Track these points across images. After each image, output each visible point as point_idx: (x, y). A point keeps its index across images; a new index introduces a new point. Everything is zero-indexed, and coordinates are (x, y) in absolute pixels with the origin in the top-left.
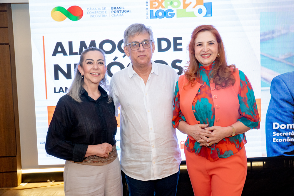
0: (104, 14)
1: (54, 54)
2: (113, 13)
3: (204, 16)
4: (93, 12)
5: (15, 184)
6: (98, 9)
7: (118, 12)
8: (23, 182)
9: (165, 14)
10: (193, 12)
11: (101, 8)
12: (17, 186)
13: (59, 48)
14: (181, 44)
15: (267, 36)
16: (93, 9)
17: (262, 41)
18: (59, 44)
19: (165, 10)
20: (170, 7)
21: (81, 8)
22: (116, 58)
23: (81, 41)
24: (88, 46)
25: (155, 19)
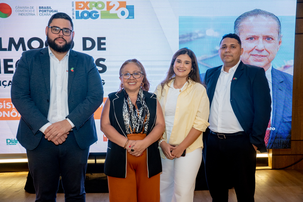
0: (32, 13)
2: (41, 12)
3: (126, 18)
4: (21, 10)
6: (26, 7)
7: (45, 11)
9: (90, 15)
10: (116, 14)
11: (29, 7)
14: (104, 44)
15: (185, 39)
16: (21, 7)
19: (90, 11)
20: (94, 9)
21: (10, 5)
23: (10, 38)
24: (17, 43)
25: (81, 20)
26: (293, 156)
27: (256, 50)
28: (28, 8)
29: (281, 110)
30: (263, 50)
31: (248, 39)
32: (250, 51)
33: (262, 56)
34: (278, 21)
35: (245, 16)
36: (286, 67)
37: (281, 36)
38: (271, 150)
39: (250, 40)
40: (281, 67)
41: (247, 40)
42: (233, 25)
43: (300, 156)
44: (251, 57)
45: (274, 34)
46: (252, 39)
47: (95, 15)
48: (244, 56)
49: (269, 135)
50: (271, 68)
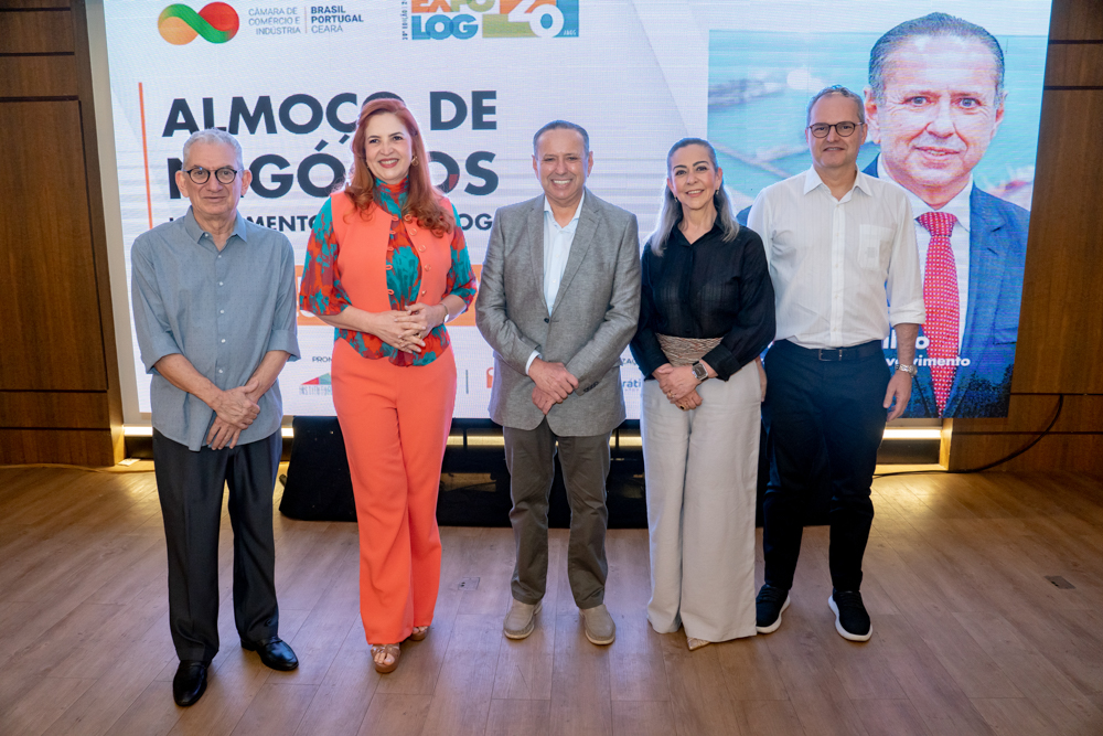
0: (292, 26)
1: (168, 132)
2: (316, 22)
3: (557, 36)
4: (264, 20)
5: (108, 460)
6: (276, 11)
7: (327, 19)
8: (128, 456)
9: (451, 28)
10: (528, 23)
11: (285, 10)
12: (113, 465)
13: (180, 114)
14: (491, 110)
15: (725, 99)
16: (264, 10)
17: (712, 108)
18: (180, 105)
19: (451, 15)
20: (465, 10)
21: (234, 7)
22: (323, 144)
23: (234, 98)
24: (252, 112)
25: (426, 41)
26: (1008, 437)
27: (931, 133)
28: (282, 11)
29: (991, 310)
30: (951, 134)
31: (907, 101)
32: (913, 138)
33: (947, 153)
34: (996, 49)
35: (903, 33)
36: (1012, 186)
37: (1005, 93)
38: (950, 421)
39: (914, 103)
40: (998, 187)
41: (904, 105)
42: (867, 57)
43: (1028, 437)
44: (916, 153)
45: (984, 89)
46: (920, 102)
47: (465, 27)
48: (894, 152)
49: (953, 379)
50: (969, 188)
